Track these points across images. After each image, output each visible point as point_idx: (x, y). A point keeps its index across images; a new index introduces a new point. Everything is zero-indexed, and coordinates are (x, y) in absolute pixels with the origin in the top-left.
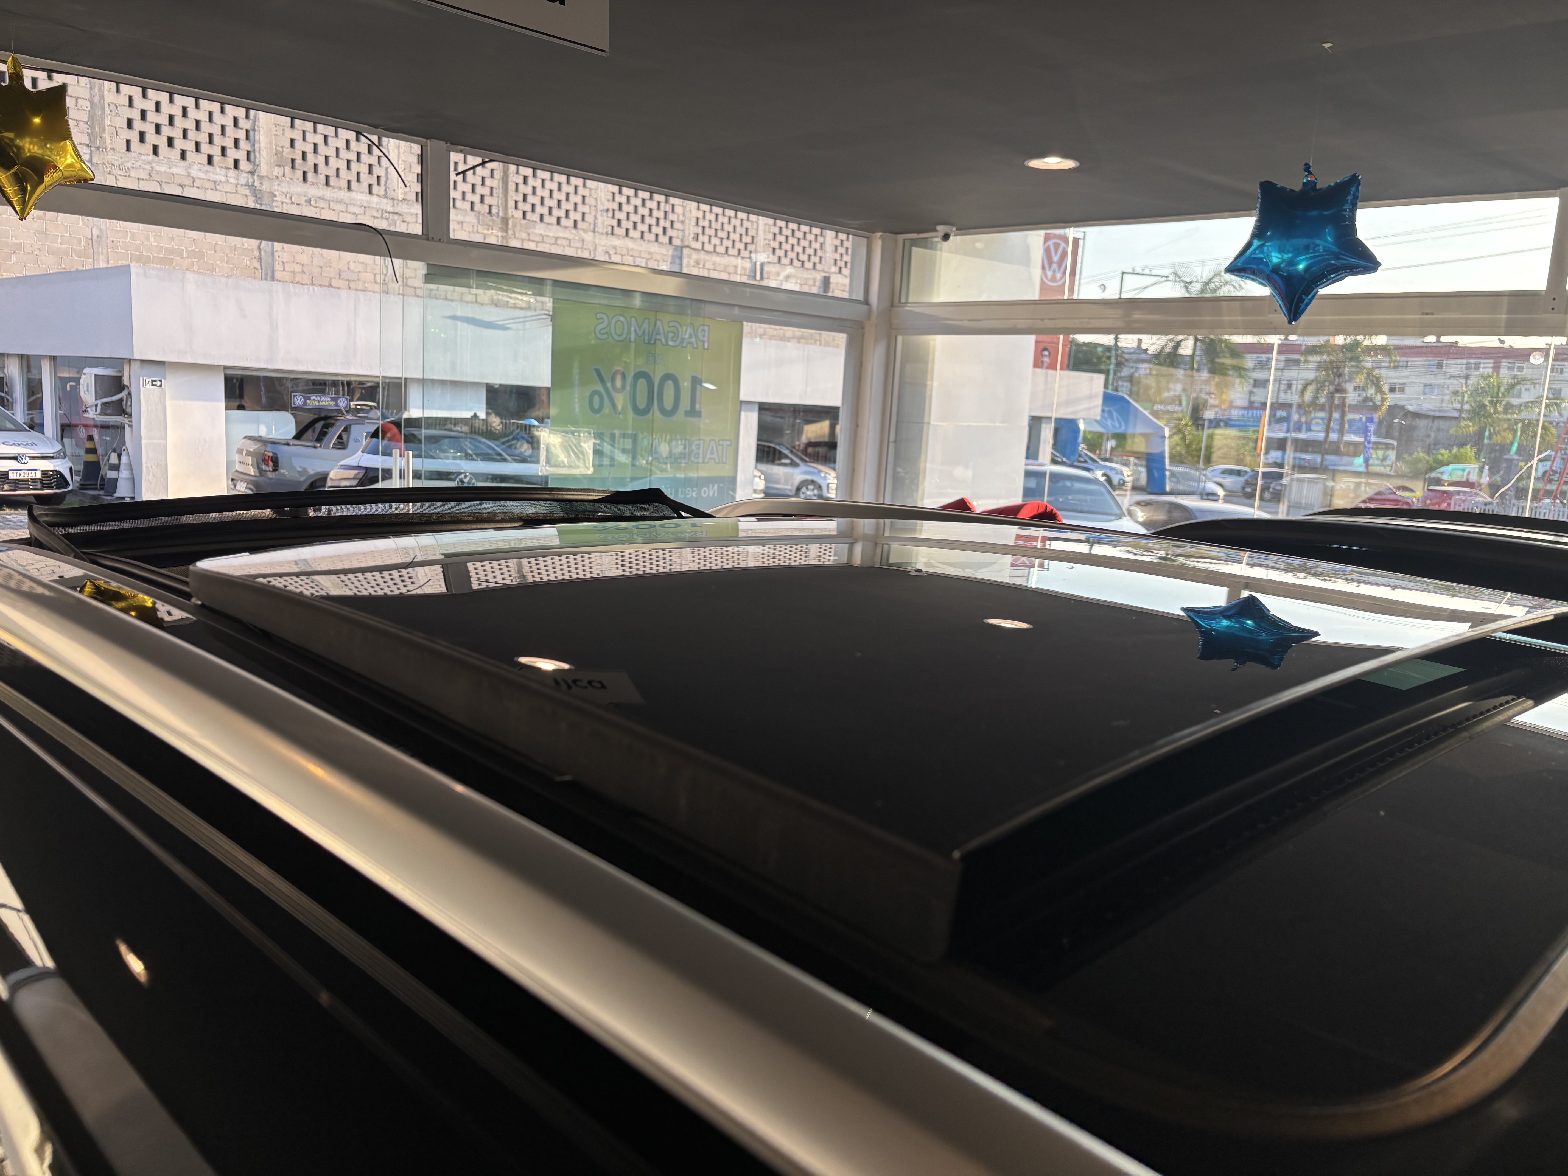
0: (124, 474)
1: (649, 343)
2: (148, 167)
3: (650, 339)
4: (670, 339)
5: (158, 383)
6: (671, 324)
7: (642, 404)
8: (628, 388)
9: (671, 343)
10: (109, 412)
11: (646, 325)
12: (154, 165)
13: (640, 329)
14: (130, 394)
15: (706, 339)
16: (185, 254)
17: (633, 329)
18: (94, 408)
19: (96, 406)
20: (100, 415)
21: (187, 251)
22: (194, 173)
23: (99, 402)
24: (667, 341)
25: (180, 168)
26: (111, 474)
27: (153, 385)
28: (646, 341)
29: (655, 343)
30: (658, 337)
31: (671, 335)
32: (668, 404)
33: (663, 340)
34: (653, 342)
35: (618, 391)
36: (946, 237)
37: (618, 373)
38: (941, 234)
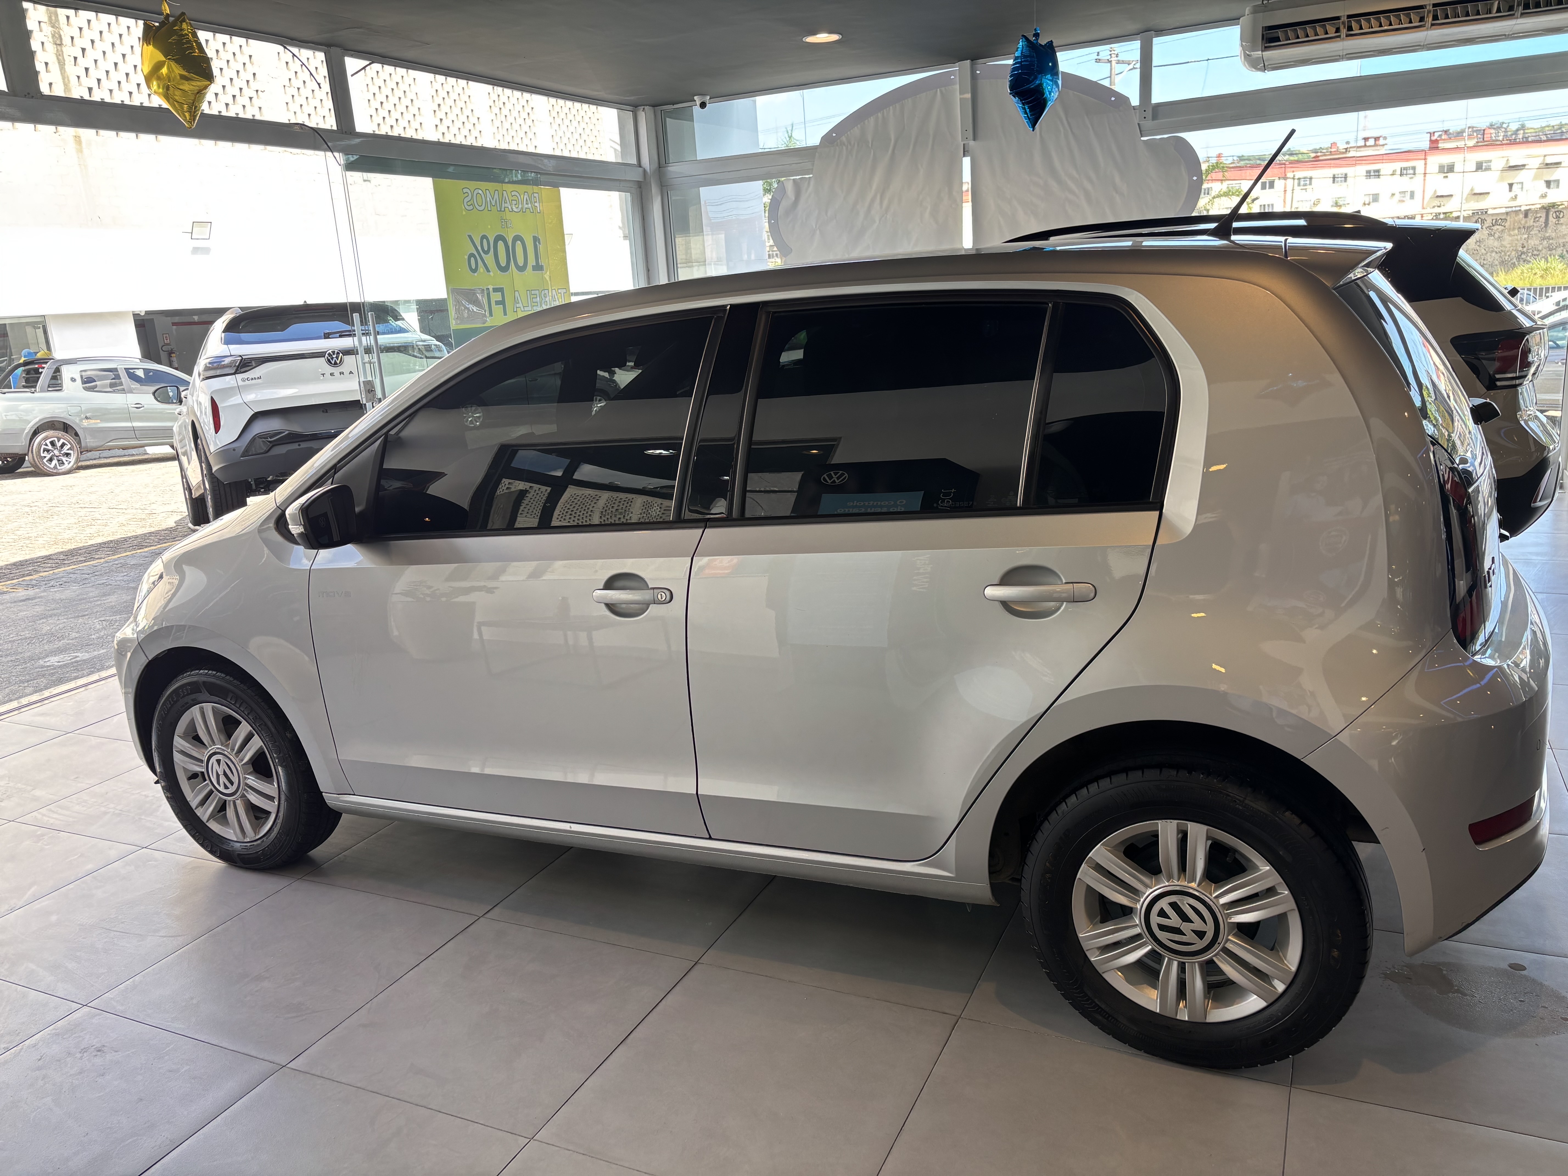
1: (501, 211)
3: (501, 209)
4: (516, 206)
6: (513, 193)
7: (503, 263)
8: (492, 249)
9: (515, 210)
11: (496, 196)
13: (493, 199)
15: (537, 205)
17: (488, 199)
24: (512, 209)
28: (499, 210)
30: (506, 205)
31: (514, 202)
32: (521, 262)
33: (510, 207)
34: (503, 210)
35: (487, 252)
36: (703, 105)
37: (484, 237)
38: (698, 103)
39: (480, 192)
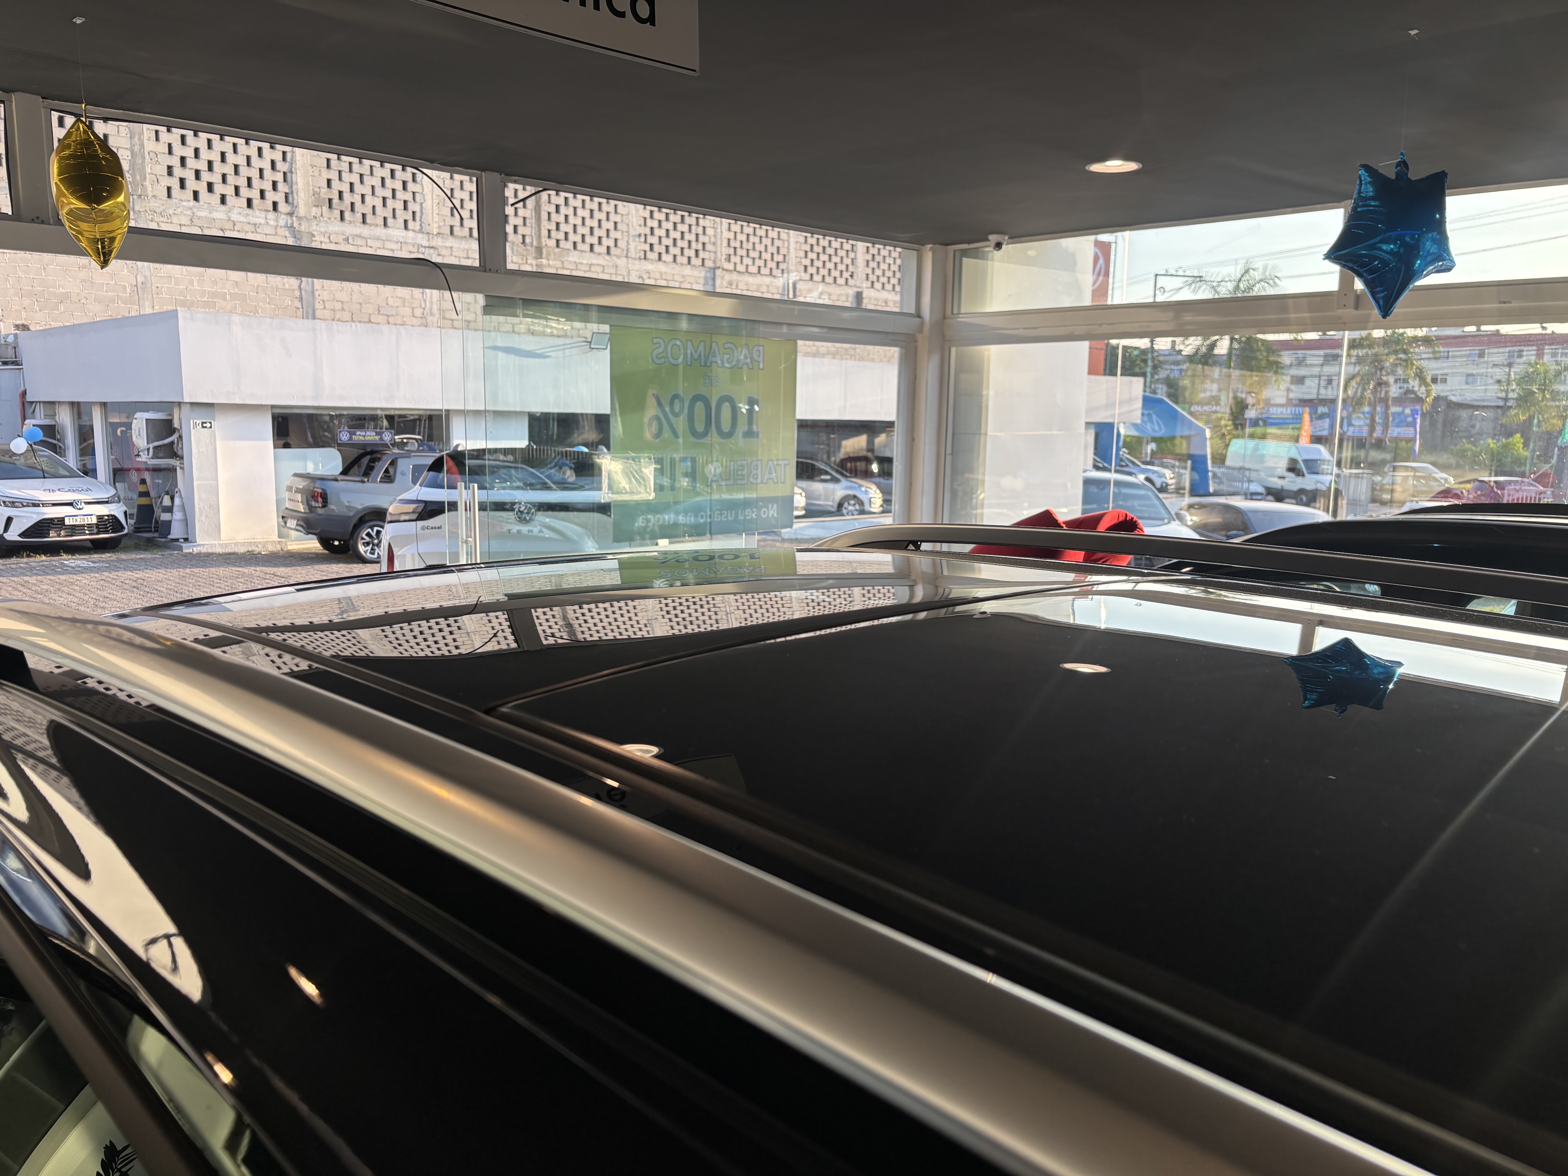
0: (177, 515)
1: (705, 366)
2: (189, 213)
3: (706, 363)
4: (725, 361)
5: (208, 425)
6: (726, 346)
7: (700, 427)
8: (686, 411)
9: (727, 365)
10: (160, 455)
11: (701, 348)
12: (195, 210)
13: (696, 352)
14: (181, 437)
15: (761, 359)
16: (228, 297)
17: (689, 352)
18: (146, 452)
19: (148, 450)
20: (152, 458)
21: (230, 294)
22: (234, 217)
23: (151, 446)
24: (723, 363)
25: (220, 213)
26: (165, 517)
27: (203, 427)
28: (703, 364)
29: (711, 366)
30: (714, 359)
31: (726, 357)
32: (726, 427)
33: (719, 362)
34: (708, 364)
35: (676, 415)
36: (998, 246)
37: (676, 397)
38: (993, 243)
39: (678, 342)
